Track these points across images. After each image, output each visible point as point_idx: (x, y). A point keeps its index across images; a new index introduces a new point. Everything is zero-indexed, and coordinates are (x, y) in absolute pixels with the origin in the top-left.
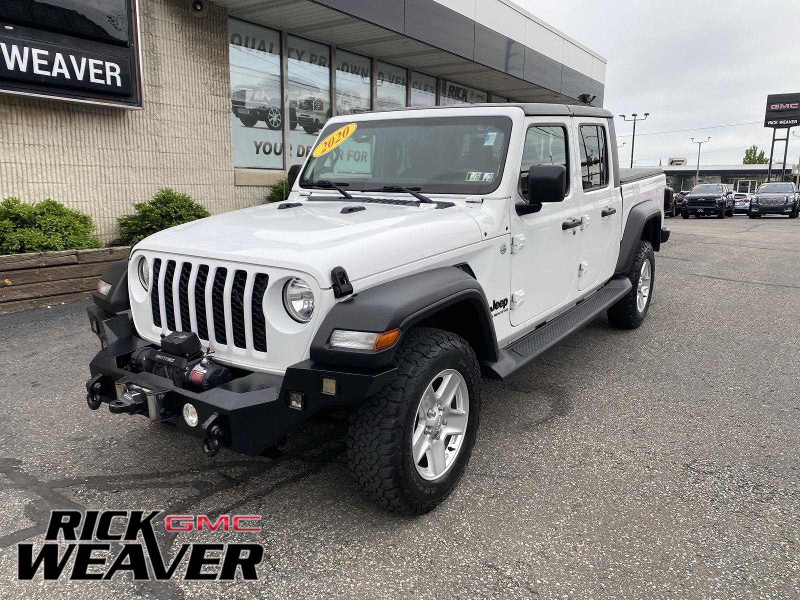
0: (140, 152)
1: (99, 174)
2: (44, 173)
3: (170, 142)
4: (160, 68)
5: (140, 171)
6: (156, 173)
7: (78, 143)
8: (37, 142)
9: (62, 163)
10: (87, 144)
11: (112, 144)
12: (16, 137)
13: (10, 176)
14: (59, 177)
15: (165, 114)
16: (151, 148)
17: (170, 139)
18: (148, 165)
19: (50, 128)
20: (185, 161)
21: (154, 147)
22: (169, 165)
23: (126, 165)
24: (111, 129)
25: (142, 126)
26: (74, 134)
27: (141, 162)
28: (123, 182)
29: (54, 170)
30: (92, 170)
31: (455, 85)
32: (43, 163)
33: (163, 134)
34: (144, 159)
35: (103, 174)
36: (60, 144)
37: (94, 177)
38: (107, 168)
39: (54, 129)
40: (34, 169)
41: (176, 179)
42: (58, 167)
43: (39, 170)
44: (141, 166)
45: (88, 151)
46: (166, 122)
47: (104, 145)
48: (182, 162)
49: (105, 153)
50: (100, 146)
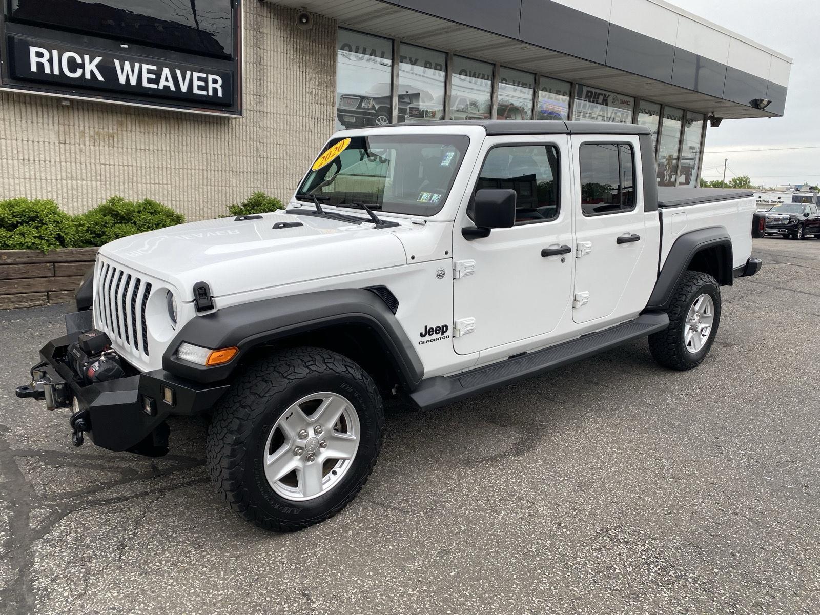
0: (241, 157)
1: (201, 177)
2: (152, 175)
3: (272, 148)
4: (265, 78)
5: (240, 175)
6: (256, 177)
7: (185, 148)
8: (147, 148)
9: (169, 166)
10: (192, 149)
11: (216, 150)
12: (129, 143)
13: (121, 177)
14: (165, 179)
15: (268, 122)
16: (252, 154)
17: (272, 145)
18: (249, 170)
19: (159, 134)
20: (285, 167)
21: (255, 152)
22: (269, 170)
23: (227, 169)
24: (215, 136)
25: (245, 133)
26: (181, 140)
27: (242, 166)
28: (224, 185)
29: (161, 172)
30: (195, 173)
31: (594, 90)
32: (152, 165)
33: (265, 140)
34: (245, 164)
35: (205, 177)
36: (168, 149)
37: (197, 180)
38: (209, 171)
39: (163, 135)
40: (144, 171)
41: (275, 184)
42: (164, 169)
43: (148, 173)
44: (242, 170)
45: (193, 156)
46: (269, 129)
47: (208, 150)
48: (282, 168)
49: (209, 157)
50: (204, 151)
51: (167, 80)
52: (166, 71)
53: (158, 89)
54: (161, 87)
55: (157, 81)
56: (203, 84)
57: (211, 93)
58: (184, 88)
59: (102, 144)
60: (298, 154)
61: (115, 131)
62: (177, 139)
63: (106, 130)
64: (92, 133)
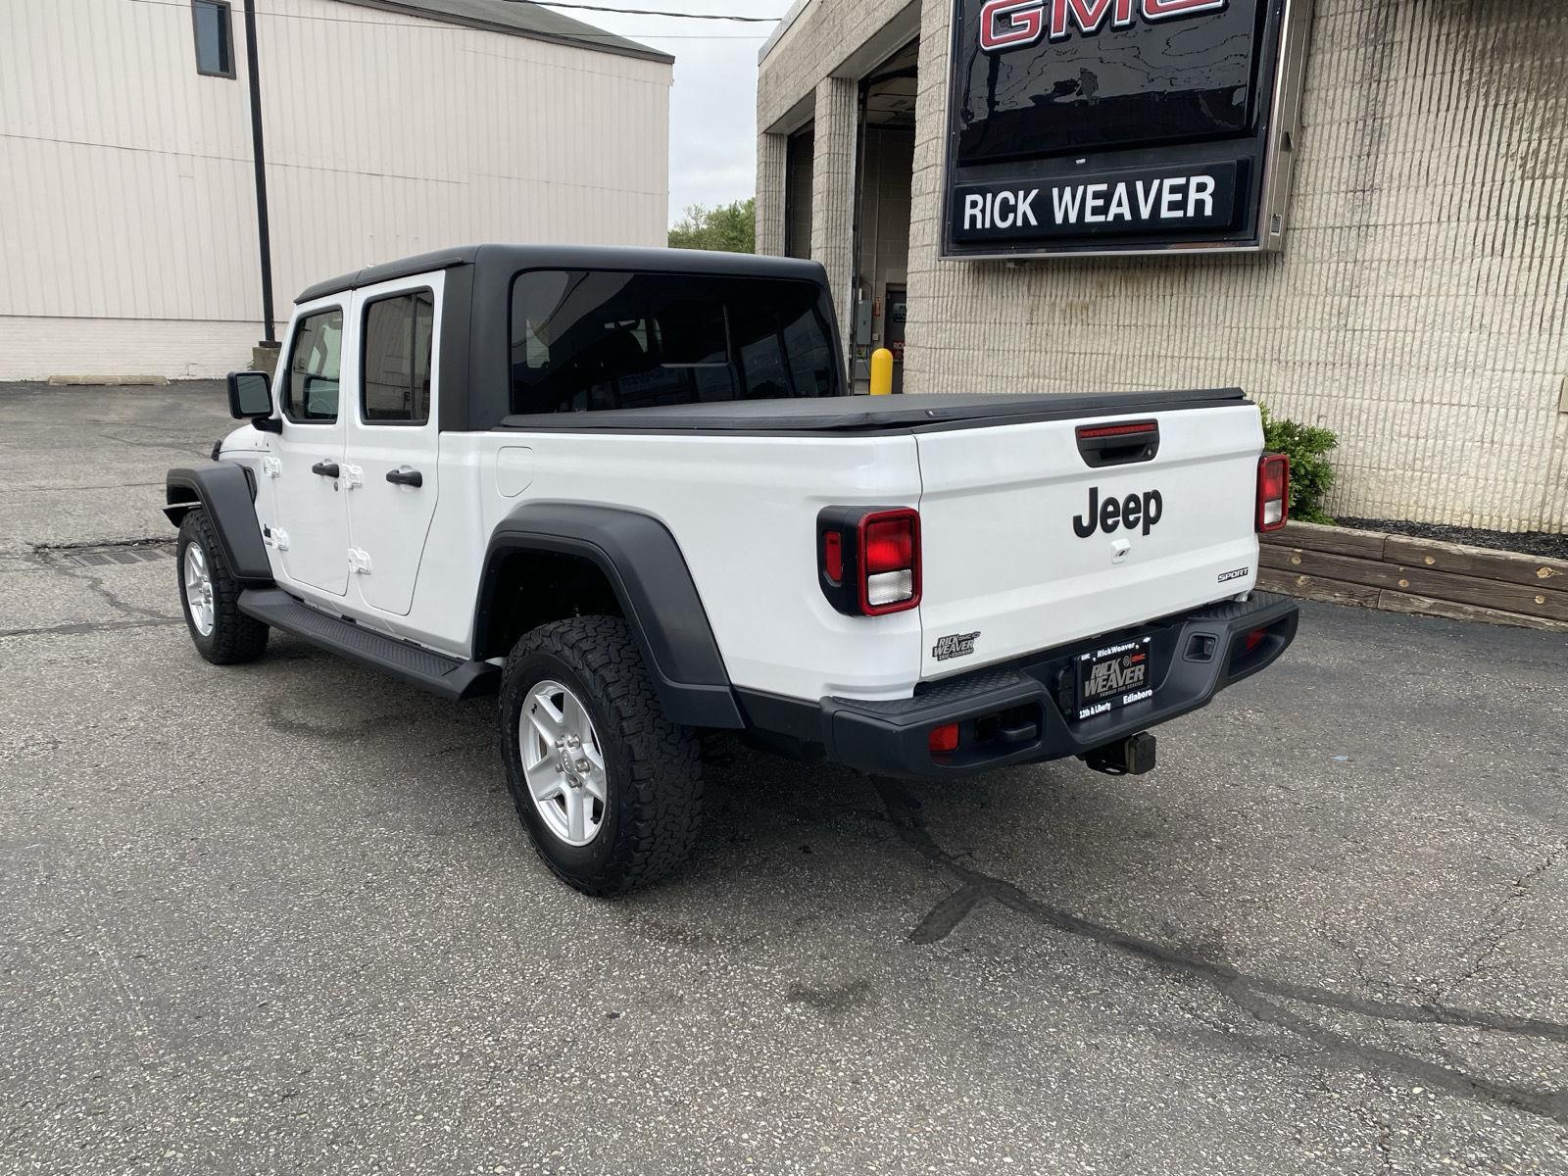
0: (1302, 332)
1: (1215, 373)
2: (1136, 370)
3: (1377, 307)
4: (1382, 147)
5: (1293, 370)
6: (1329, 373)
7: (1193, 319)
8: (1134, 322)
9: (1163, 352)
10: (1206, 321)
11: (1250, 319)
12: (1110, 315)
13: (1092, 373)
14: (1155, 375)
15: (1378, 247)
16: (1326, 323)
17: (1379, 300)
18: (1314, 357)
20: (1407, 349)
21: (1334, 320)
22: (1363, 357)
24: (1253, 292)
25: (1316, 279)
26: (1187, 305)
27: (1299, 350)
28: (1257, 389)
29: (1149, 364)
30: (1205, 364)
32: (1137, 353)
33: (1363, 292)
34: (1307, 346)
35: (1222, 373)
36: (1166, 322)
37: (1207, 378)
38: (1231, 362)
39: (1161, 299)
40: (1124, 363)
41: (1376, 389)
42: (1156, 360)
43: (1130, 365)
44: (1298, 358)
45: (1206, 332)
46: (1375, 264)
47: (1235, 320)
48: (1398, 352)
49: (1234, 335)
50: (1228, 323)
51: (1120, 204)
52: (1121, 189)
53: (1106, 223)
54: (1110, 218)
55: (1104, 210)
56: (1178, 197)
57: (1191, 212)
58: (1145, 213)
59: (1074, 321)
60: (1449, 318)
61: (1093, 298)
62: (1181, 303)
63: (1081, 298)
64: (1063, 306)
